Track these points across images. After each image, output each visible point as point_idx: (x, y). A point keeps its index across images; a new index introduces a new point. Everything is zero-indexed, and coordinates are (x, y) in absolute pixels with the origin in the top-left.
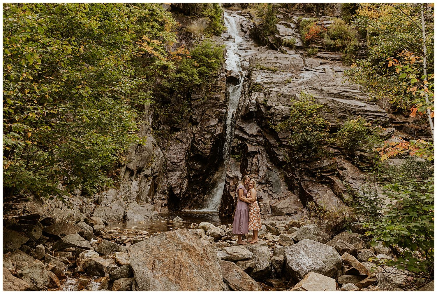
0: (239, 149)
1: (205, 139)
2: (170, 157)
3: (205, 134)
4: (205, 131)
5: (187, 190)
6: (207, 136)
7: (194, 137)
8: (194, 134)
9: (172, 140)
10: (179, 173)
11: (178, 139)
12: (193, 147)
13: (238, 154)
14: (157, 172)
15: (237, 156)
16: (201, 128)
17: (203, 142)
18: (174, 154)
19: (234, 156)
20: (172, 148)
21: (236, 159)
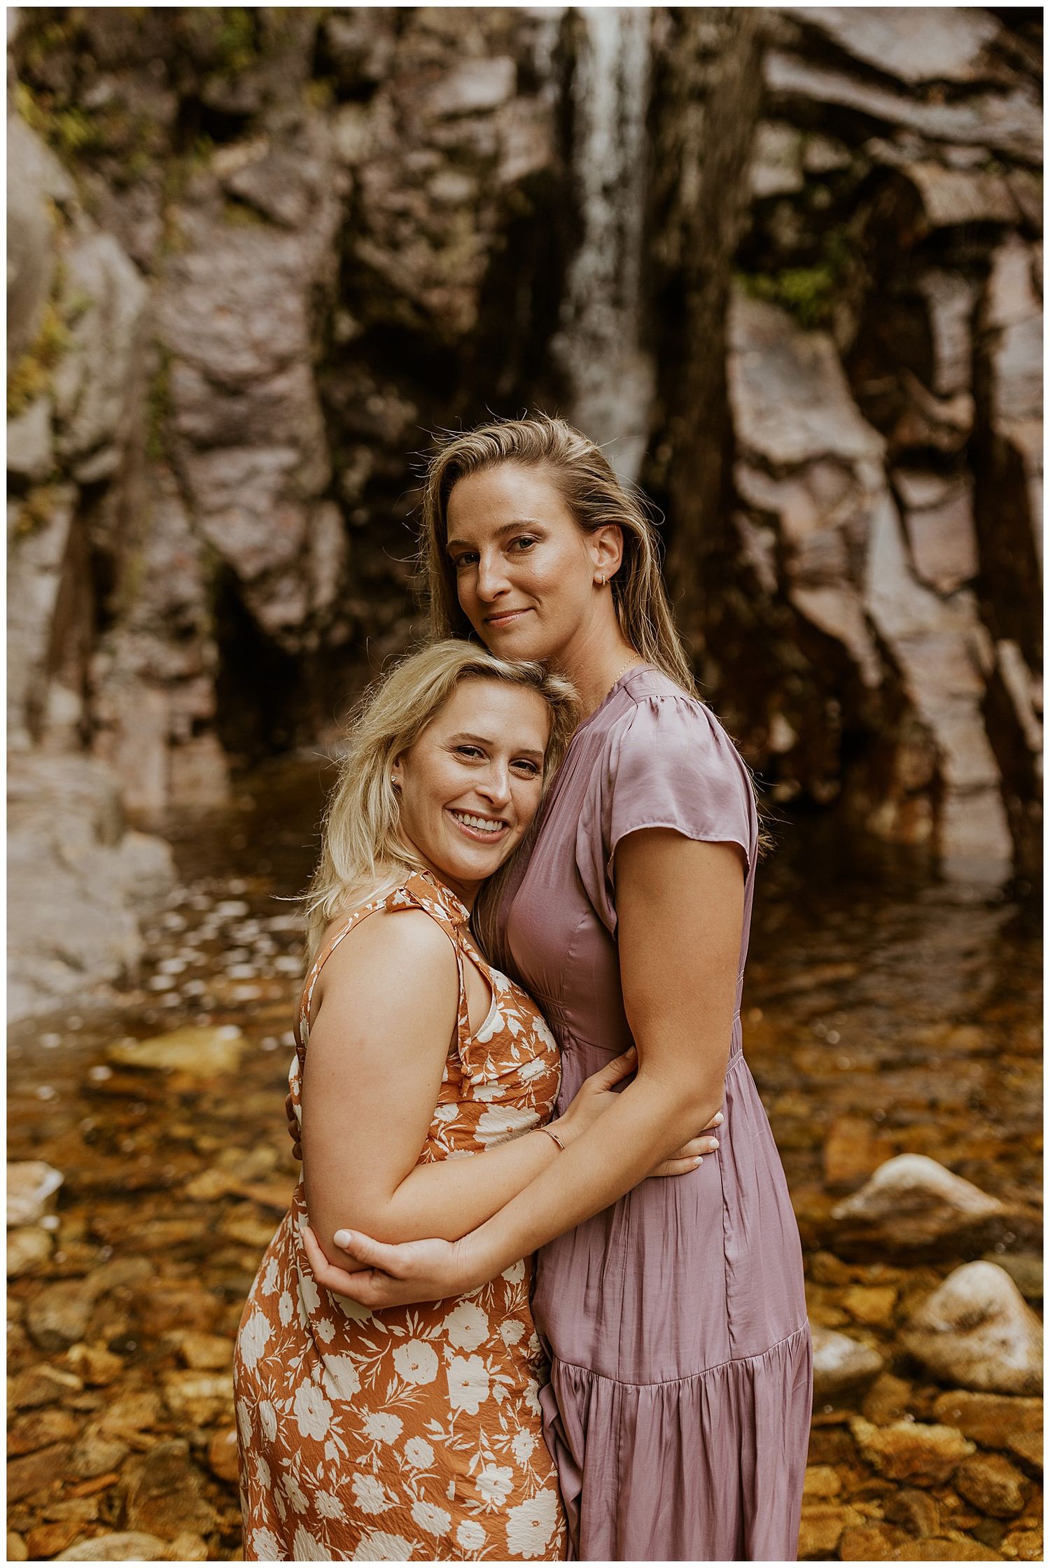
0: (816, 222)
1: (437, 206)
2: (197, 337)
3: (429, 173)
4: (430, 145)
5: (343, 593)
6: (452, 186)
7: (358, 188)
8: (353, 170)
9: (193, 202)
10: (272, 460)
11: (235, 199)
12: (350, 266)
13: (804, 259)
14: (101, 444)
15: (802, 284)
16: (400, 126)
17: (422, 231)
18: (222, 309)
19: (765, 284)
20: (197, 265)
21: (791, 307)
